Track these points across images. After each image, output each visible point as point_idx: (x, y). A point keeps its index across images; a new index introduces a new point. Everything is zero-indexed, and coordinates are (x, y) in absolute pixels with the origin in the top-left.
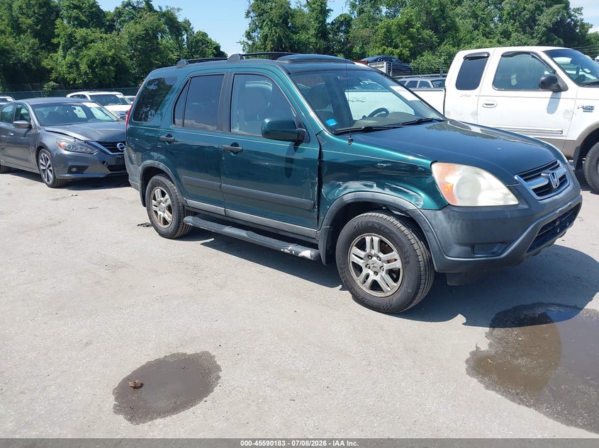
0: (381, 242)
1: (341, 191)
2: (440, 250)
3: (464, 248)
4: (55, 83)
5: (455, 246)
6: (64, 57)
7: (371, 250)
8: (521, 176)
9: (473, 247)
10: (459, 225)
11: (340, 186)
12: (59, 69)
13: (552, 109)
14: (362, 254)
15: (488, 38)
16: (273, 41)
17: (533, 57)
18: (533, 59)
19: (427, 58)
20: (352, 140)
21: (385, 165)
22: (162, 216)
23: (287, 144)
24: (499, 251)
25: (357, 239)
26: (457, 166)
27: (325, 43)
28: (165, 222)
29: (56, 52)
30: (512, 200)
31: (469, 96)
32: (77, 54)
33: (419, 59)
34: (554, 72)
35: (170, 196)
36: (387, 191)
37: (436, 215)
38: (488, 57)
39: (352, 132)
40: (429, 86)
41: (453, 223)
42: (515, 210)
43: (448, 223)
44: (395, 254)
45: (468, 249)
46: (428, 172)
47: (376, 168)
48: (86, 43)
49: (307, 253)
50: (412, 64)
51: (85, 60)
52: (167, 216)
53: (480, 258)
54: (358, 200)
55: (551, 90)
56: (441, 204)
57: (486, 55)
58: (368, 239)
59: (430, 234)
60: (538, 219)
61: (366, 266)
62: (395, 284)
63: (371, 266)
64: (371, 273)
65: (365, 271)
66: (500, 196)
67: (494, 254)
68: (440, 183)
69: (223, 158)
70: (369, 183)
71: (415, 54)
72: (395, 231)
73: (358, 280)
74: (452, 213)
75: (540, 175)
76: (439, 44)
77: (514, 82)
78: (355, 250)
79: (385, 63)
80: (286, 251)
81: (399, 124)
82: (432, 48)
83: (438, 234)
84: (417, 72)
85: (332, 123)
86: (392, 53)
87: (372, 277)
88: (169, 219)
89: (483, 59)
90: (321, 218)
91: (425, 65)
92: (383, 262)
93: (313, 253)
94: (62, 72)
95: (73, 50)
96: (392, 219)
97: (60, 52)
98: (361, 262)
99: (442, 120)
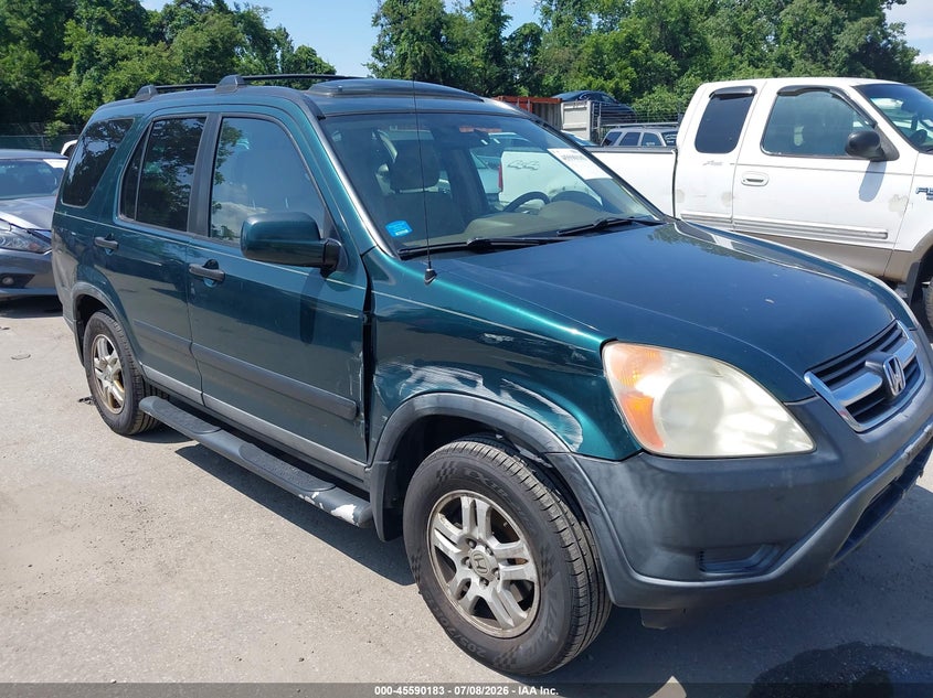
0: (493, 513)
1: (411, 386)
2: (622, 559)
3: (679, 556)
4: (63, 124)
5: (656, 550)
6: (80, 82)
7: (471, 529)
8: (819, 375)
9: (700, 556)
10: (665, 505)
11: (409, 374)
12: (71, 101)
13: (868, 191)
14: (454, 532)
15: (757, 67)
16: (414, 63)
17: (835, 96)
18: (834, 99)
19: (660, 96)
20: (433, 274)
21: (500, 338)
22: (109, 390)
23: (305, 272)
24: (765, 563)
25: (445, 499)
26: (665, 353)
27: (498, 69)
28: (115, 404)
29: (68, 74)
30: (800, 441)
31: (720, 164)
32: (100, 77)
33: (647, 98)
34: (874, 124)
35: (119, 354)
36: (506, 398)
37: (611, 474)
38: (753, 95)
39: (433, 252)
40: (658, 144)
41: (652, 495)
42: (806, 468)
43: (641, 496)
44: (520, 547)
45: (688, 559)
46: (594, 363)
47: (483, 342)
48: (114, 60)
49: (347, 511)
50: (637, 105)
51: (112, 88)
52: (118, 391)
53: (715, 580)
54: (443, 413)
55: (868, 159)
56: (625, 447)
57: (750, 92)
58: (466, 502)
59: (598, 518)
60: (861, 484)
61: (464, 562)
62: (523, 614)
63: (475, 564)
64: (475, 580)
65: (462, 573)
66: (769, 428)
67: (752, 570)
68: (621, 394)
69: (193, 290)
70: (469, 375)
71: (639, 89)
72: (521, 496)
73: (450, 590)
74: (649, 473)
75: (862, 366)
76: (681, 74)
77: (798, 140)
78: (441, 521)
79: (589, 103)
80: (307, 499)
81: (552, 233)
82: (670, 82)
83: (617, 520)
84: (643, 117)
85: (400, 229)
86: (602, 88)
87: (477, 590)
88: (120, 398)
89: (744, 98)
90: (373, 440)
91: (657, 107)
92: (499, 560)
93: (359, 513)
94: (74, 107)
95: (93, 71)
96: (516, 465)
97: (74, 74)
98: (453, 551)
99: (656, 222)
